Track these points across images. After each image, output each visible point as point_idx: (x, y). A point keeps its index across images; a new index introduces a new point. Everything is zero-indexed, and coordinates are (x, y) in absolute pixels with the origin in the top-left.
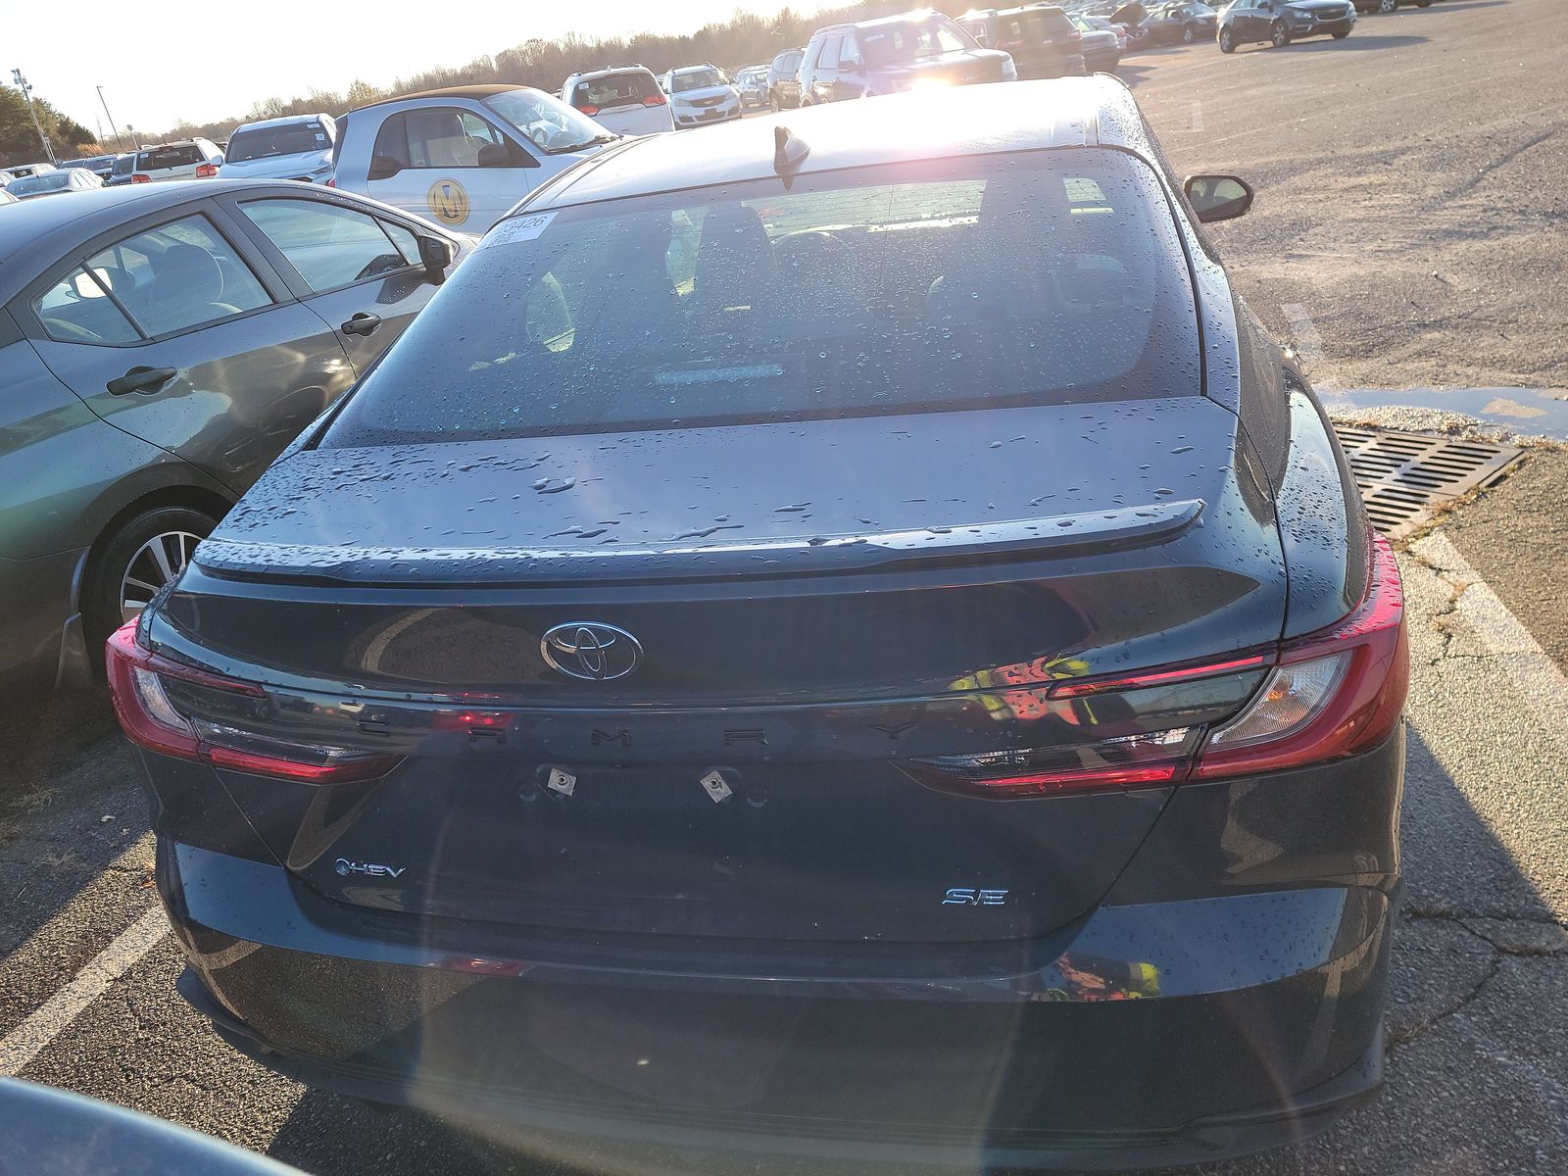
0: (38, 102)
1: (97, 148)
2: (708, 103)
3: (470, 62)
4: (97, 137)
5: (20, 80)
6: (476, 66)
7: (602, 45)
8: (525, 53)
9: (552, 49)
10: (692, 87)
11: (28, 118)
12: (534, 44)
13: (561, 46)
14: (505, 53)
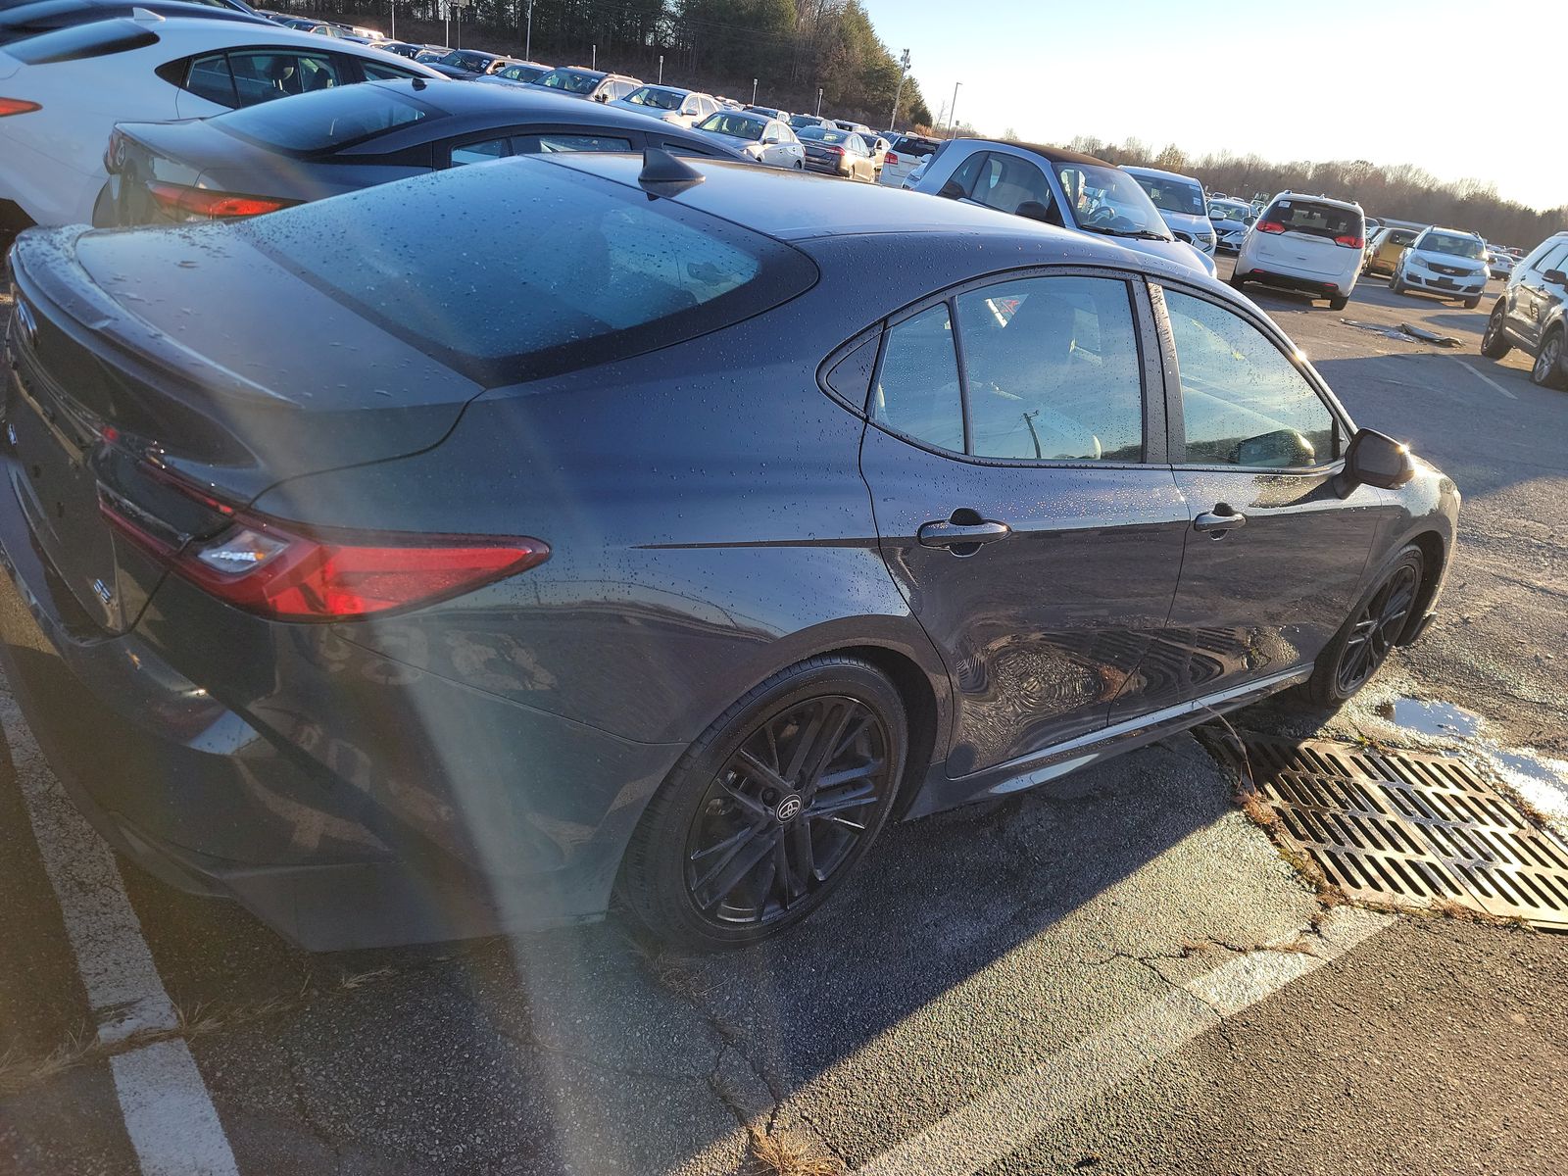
0: (911, 80)
1: (930, 131)
2: (1449, 271)
3: (1286, 162)
4: (934, 123)
5: (905, 59)
6: (1291, 169)
7: (1434, 189)
8: (1348, 171)
9: (1379, 176)
10: (1445, 250)
11: (894, 91)
12: (1362, 166)
13: (1390, 178)
14: (1328, 165)
